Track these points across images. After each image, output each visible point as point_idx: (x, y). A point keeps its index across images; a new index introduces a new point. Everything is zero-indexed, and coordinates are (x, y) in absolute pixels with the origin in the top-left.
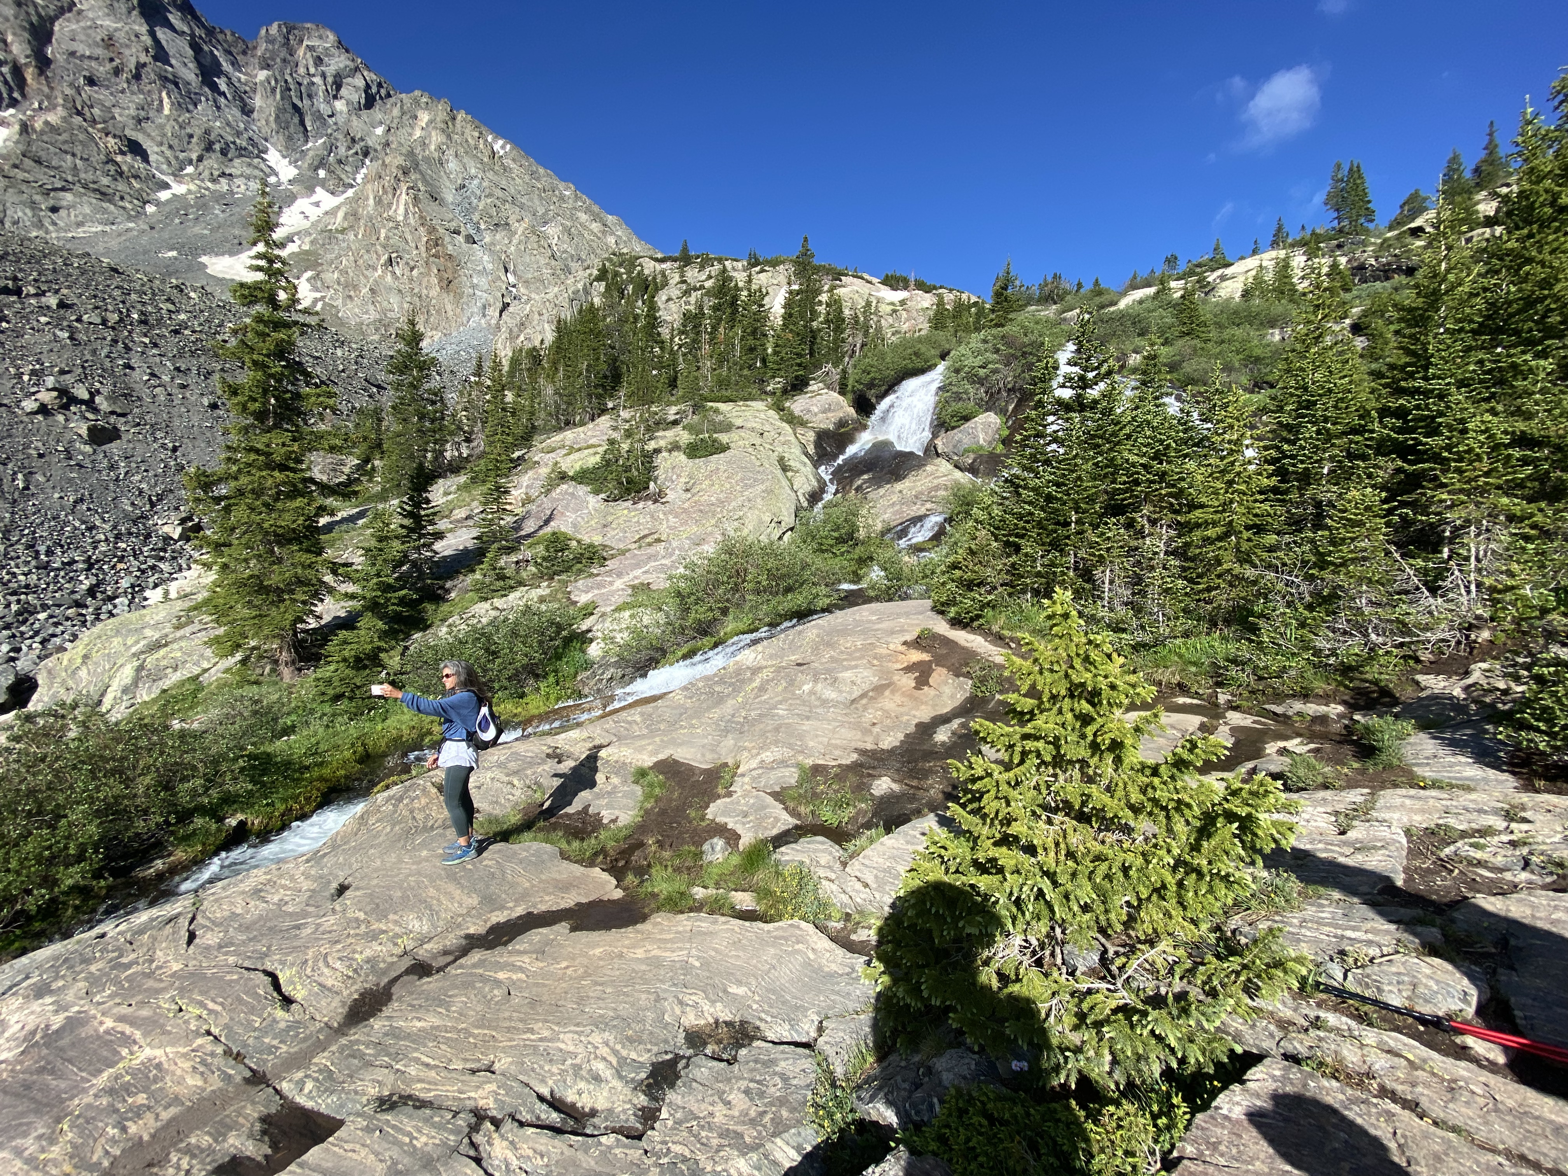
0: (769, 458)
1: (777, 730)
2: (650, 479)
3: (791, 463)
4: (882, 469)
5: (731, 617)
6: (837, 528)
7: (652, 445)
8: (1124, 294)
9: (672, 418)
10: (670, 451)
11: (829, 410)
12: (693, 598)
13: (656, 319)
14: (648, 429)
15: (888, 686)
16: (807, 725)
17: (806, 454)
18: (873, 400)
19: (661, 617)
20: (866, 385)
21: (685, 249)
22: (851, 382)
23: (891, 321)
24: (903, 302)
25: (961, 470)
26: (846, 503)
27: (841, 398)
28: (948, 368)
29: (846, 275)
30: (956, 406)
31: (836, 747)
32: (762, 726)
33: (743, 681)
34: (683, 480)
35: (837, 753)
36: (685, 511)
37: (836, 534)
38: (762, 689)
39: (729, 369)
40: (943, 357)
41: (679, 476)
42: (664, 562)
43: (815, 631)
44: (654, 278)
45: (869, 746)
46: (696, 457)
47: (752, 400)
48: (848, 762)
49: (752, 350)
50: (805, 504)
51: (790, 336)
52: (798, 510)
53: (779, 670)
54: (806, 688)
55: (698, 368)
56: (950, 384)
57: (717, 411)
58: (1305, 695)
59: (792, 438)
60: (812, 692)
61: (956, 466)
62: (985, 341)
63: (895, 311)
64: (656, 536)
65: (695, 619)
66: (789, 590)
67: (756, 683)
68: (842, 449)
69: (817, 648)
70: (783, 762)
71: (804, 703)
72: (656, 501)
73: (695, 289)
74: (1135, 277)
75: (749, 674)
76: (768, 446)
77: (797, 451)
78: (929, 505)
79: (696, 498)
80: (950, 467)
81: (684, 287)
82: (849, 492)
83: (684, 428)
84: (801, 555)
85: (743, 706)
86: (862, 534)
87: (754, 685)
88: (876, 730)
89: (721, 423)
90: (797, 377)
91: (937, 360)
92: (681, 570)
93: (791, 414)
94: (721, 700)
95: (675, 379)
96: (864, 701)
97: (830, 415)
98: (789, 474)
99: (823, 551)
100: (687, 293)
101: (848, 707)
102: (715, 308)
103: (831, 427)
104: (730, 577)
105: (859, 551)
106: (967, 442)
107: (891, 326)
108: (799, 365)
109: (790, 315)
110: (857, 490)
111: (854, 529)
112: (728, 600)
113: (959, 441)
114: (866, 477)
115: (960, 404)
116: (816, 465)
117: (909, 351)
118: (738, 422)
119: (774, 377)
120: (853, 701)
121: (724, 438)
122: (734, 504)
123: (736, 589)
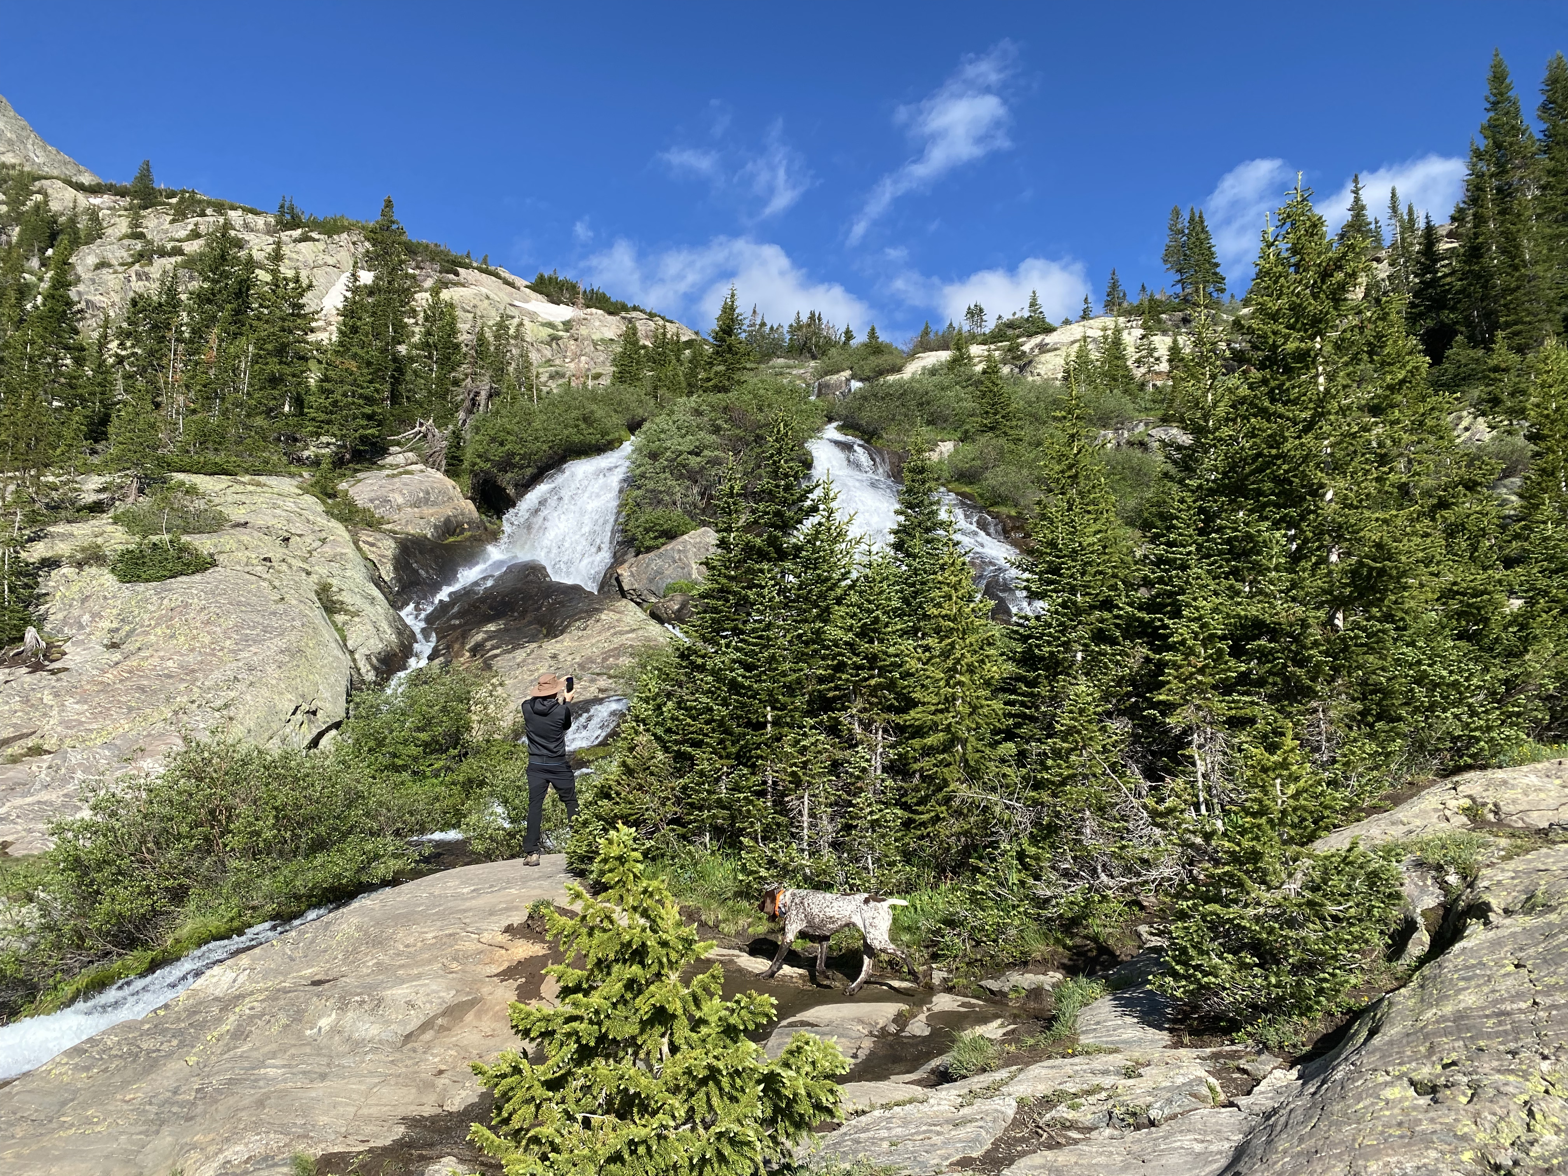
0: (298, 586)
1: (261, 1103)
2: (27, 622)
3: (346, 597)
4: (523, 614)
5: (192, 906)
6: (427, 724)
7: (38, 551)
8: (912, 356)
9: (90, 498)
10: (80, 565)
11: (426, 501)
12: (107, 871)
13: (69, 303)
14: (32, 519)
15: (472, 1003)
16: (319, 1089)
17: (378, 582)
18: (511, 491)
19: (31, 915)
20: (495, 464)
21: (145, 176)
22: (469, 455)
23: (548, 353)
24: (568, 325)
25: (661, 621)
26: (447, 679)
27: (449, 482)
28: (638, 450)
29: (467, 267)
30: (649, 514)
31: (368, 1120)
32: (231, 1101)
33: (202, 1026)
34: (106, 624)
35: (368, 1129)
36: (105, 688)
37: (424, 736)
38: (239, 1034)
39: (225, 413)
40: (633, 427)
41: (96, 616)
42: (44, 796)
43: (355, 920)
44: (73, 221)
45: (428, 1111)
46: (138, 579)
47: (270, 473)
48: (388, 1142)
49: (274, 381)
50: (371, 676)
51: (353, 365)
52: (354, 687)
53: (275, 995)
54: (324, 1023)
55: (157, 405)
56: (643, 476)
57: (192, 491)
58: (1023, 963)
59: (350, 551)
60: (336, 1030)
61: (654, 616)
62: (698, 413)
63: (555, 338)
64: (30, 742)
65: (110, 914)
66: (319, 845)
67: (230, 1022)
68: (447, 574)
69: (355, 951)
70: (265, 1159)
71: (318, 1051)
72: (37, 668)
73: (163, 253)
74: (926, 333)
75: (215, 1010)
76: (297, 563)
77: (357, 574)
78: (603, 682)
79: (133, 662)
80: (641, 615)
81: (139, 246)
82: (458, 655)
83: (116, 520)
84: (346, 778)
85: (200, 1070)
86: (477, 735)
87: (224, 1028)
88: (443, 1081)
89: (199, 514)
90: (364, 439)
91: (623, 433)
92: (86, 814)
93: (351, 504)
94: (153, 1063)
95: (105, 420)
96: (428, 1035)
97: (426, 511)
98: (340, 618)
99: (397, 769)
100: (144, 257)
101: (399, 1049)
102: (202, 298)
103: (429, 533)
104: (198, 824)
105: (470, 767)
106: (671, 574)
107: (549, 362)
108: (370, 417)
109: (355, 330)
110: (474, 650)
111: (463, 727)
112: (187, 873)
113: (659, 572)
114: (491, 627)
115: (660, 511)
116: (396, 602)
117: (575, 414)
118: (238, 514)
119: (318, 435)
120: (408, 1037)
121: (203, 544)
122: (217, 675)
123: (208, 846)
